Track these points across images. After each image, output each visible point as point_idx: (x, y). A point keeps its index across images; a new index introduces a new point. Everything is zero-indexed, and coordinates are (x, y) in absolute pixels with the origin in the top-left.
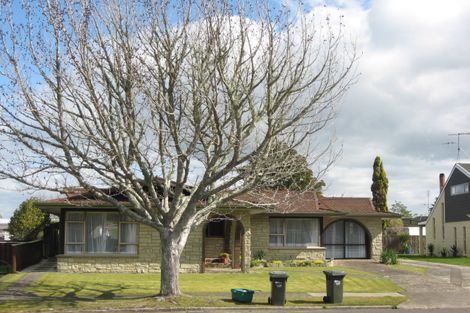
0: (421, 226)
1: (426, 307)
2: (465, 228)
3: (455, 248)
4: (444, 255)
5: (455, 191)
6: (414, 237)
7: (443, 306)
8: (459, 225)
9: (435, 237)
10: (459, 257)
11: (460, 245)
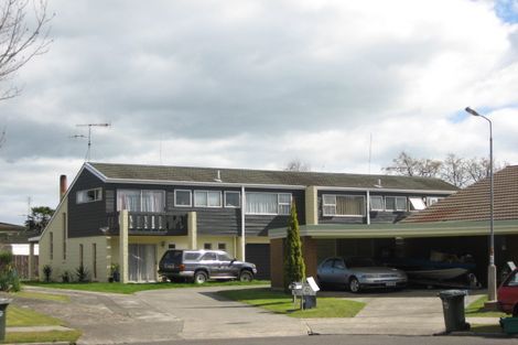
0: (33, 243)
1: (112, 342)
2: (95, 245)
3: (81, 270)
4: (66, 280)
5: (81, 198)
6: (19, 257)
7: (132, 340)
8: (88, 241)
9: (52, 257)
10: (88, 282)
11: (88, 266)
